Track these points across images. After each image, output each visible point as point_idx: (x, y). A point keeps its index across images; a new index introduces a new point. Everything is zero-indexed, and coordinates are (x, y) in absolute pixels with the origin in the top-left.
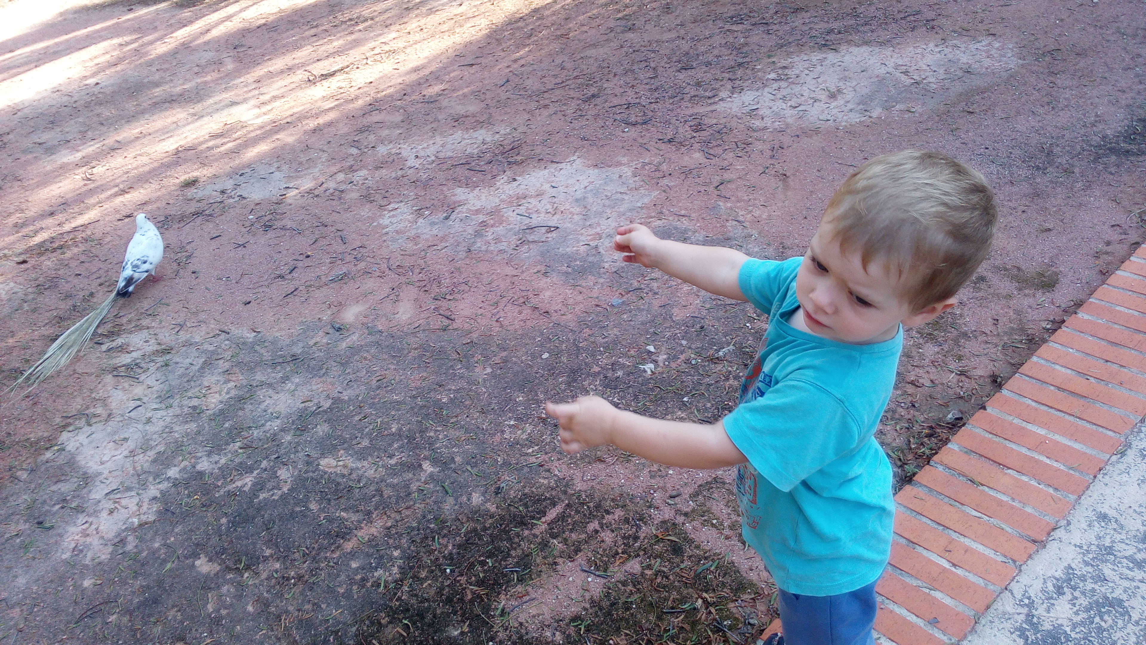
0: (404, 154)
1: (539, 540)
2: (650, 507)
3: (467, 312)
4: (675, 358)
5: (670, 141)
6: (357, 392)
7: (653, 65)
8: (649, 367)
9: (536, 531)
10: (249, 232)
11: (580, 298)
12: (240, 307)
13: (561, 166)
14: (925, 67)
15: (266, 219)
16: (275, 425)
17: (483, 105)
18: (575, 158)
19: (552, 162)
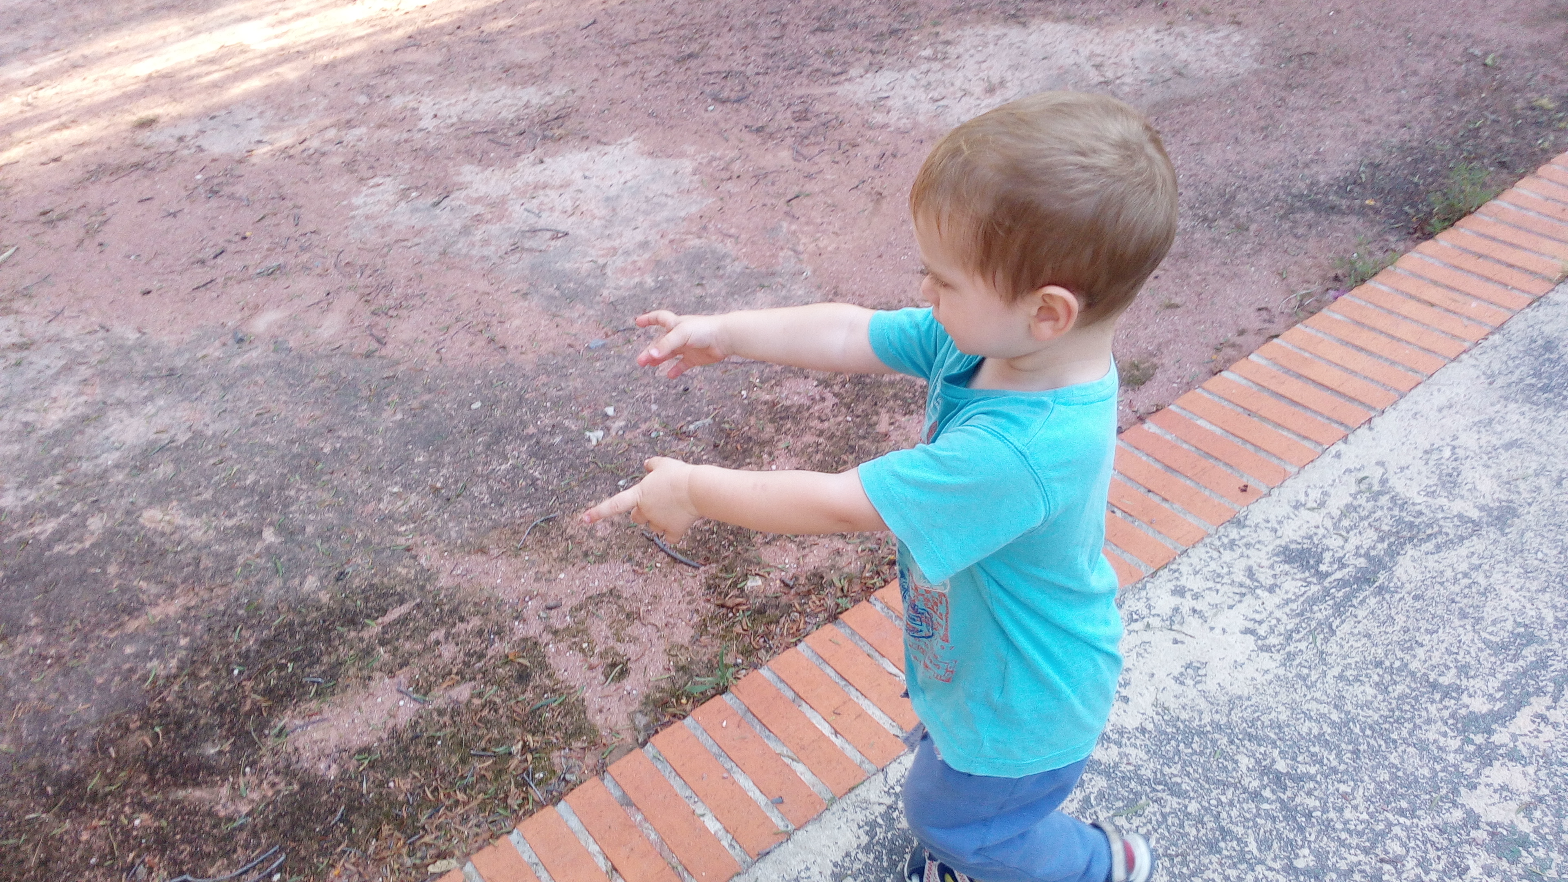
0: (423, 109)
1: (364, 645)
2: (516, 618)
3: (404, 337)
4: (636, 426)
5: (759, 130)
6: (227, 427)
7: (784, 20)
8: (596, 436)
9: (365, 634)
10: (188, 196)
11: (554, 333)
12: (137, 297)
13: (607, 148)
14: (1127, 61)
15: (216, 181)
16: (110, 459)
17: (549, 53)
18: (631, 139)
19: (599, 142)
